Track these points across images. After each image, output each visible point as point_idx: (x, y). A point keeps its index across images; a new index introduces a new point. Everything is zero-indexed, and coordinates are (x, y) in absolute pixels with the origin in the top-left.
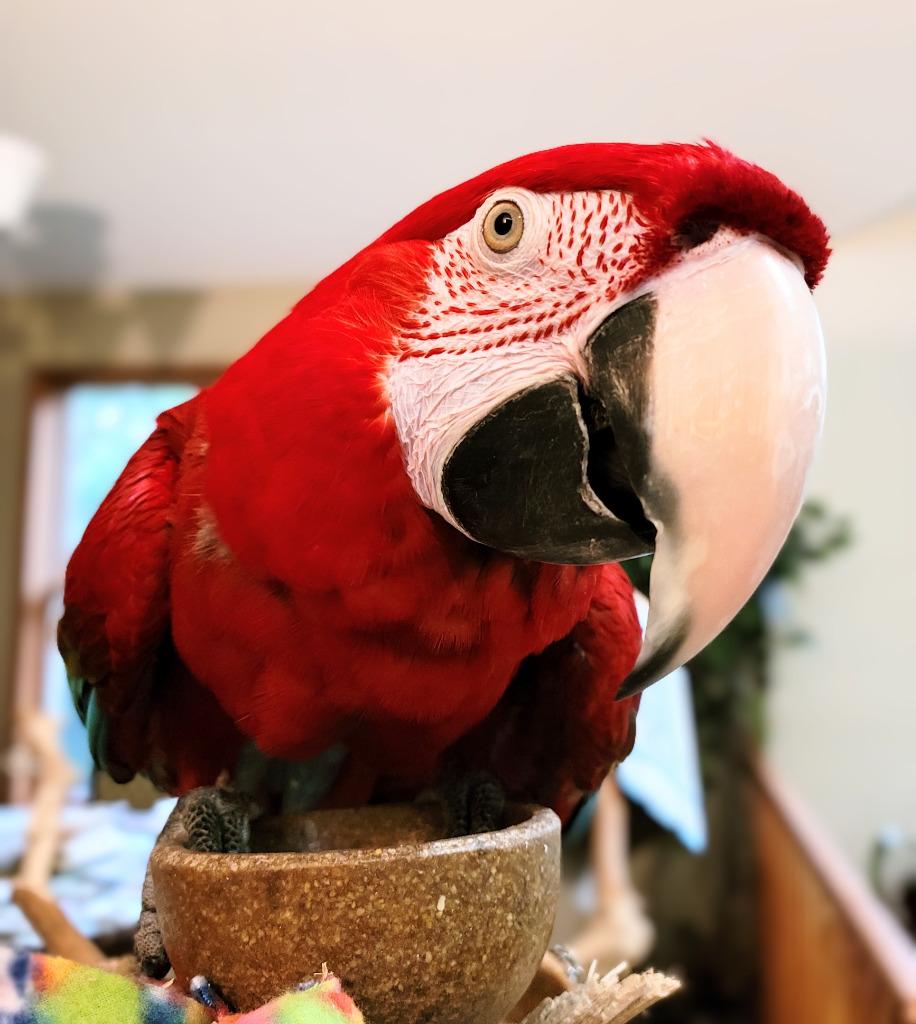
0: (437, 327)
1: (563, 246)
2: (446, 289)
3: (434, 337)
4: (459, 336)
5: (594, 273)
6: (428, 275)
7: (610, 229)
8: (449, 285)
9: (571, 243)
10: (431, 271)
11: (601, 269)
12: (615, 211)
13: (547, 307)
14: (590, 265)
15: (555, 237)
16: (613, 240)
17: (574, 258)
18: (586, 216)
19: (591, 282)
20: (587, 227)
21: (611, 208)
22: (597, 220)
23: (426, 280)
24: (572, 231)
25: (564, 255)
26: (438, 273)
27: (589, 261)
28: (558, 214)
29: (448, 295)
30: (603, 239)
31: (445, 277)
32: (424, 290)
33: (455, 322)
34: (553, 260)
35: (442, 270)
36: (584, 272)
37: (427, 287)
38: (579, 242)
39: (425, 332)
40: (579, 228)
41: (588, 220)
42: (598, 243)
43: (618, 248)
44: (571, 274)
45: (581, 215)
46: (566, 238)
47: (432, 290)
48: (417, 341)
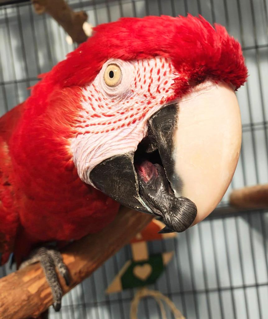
0: (89, 122)
1: (142, 83)
2: (90, 107)
3: (87, 126)
4: (97, 126)
5: (155, 94)
6: (81, 101)
7: (161, 74)
8: (91, 105)
9: (145, 82)
10: (82, 99)
11: (158, 92)
12: (163, 66)
13: (134, 111)
14: (154, 91)
15: (138, 79)
16: (164, 80)
17: (147, 88)
18: (150, 69)
19: (154, 98)
20: (151, 75)
21: (161, 65)
22: (155, 71)
23: (81, 103)
24: (145, 76)
25: (143, 87)
26: (85, 100)
27: (153, 90)
28: (137, 69)
29: (92, 109)
30: (159, 79)
31: (89, 101)
32: (80, 107)
33: (96, 120)
34: (138, 90)
35: (87, 98)
36: (151, 94)
37: (81, 107)
38: (148, 81)
39: (83, 124)
40: (148, 75)
41: (151, 71)
42: (157, 81)
43: (166, 83)
44: (145, 96)
45: (148, 69)
46: (143, 80)
47: (84, 108)
48: (80, 128)
